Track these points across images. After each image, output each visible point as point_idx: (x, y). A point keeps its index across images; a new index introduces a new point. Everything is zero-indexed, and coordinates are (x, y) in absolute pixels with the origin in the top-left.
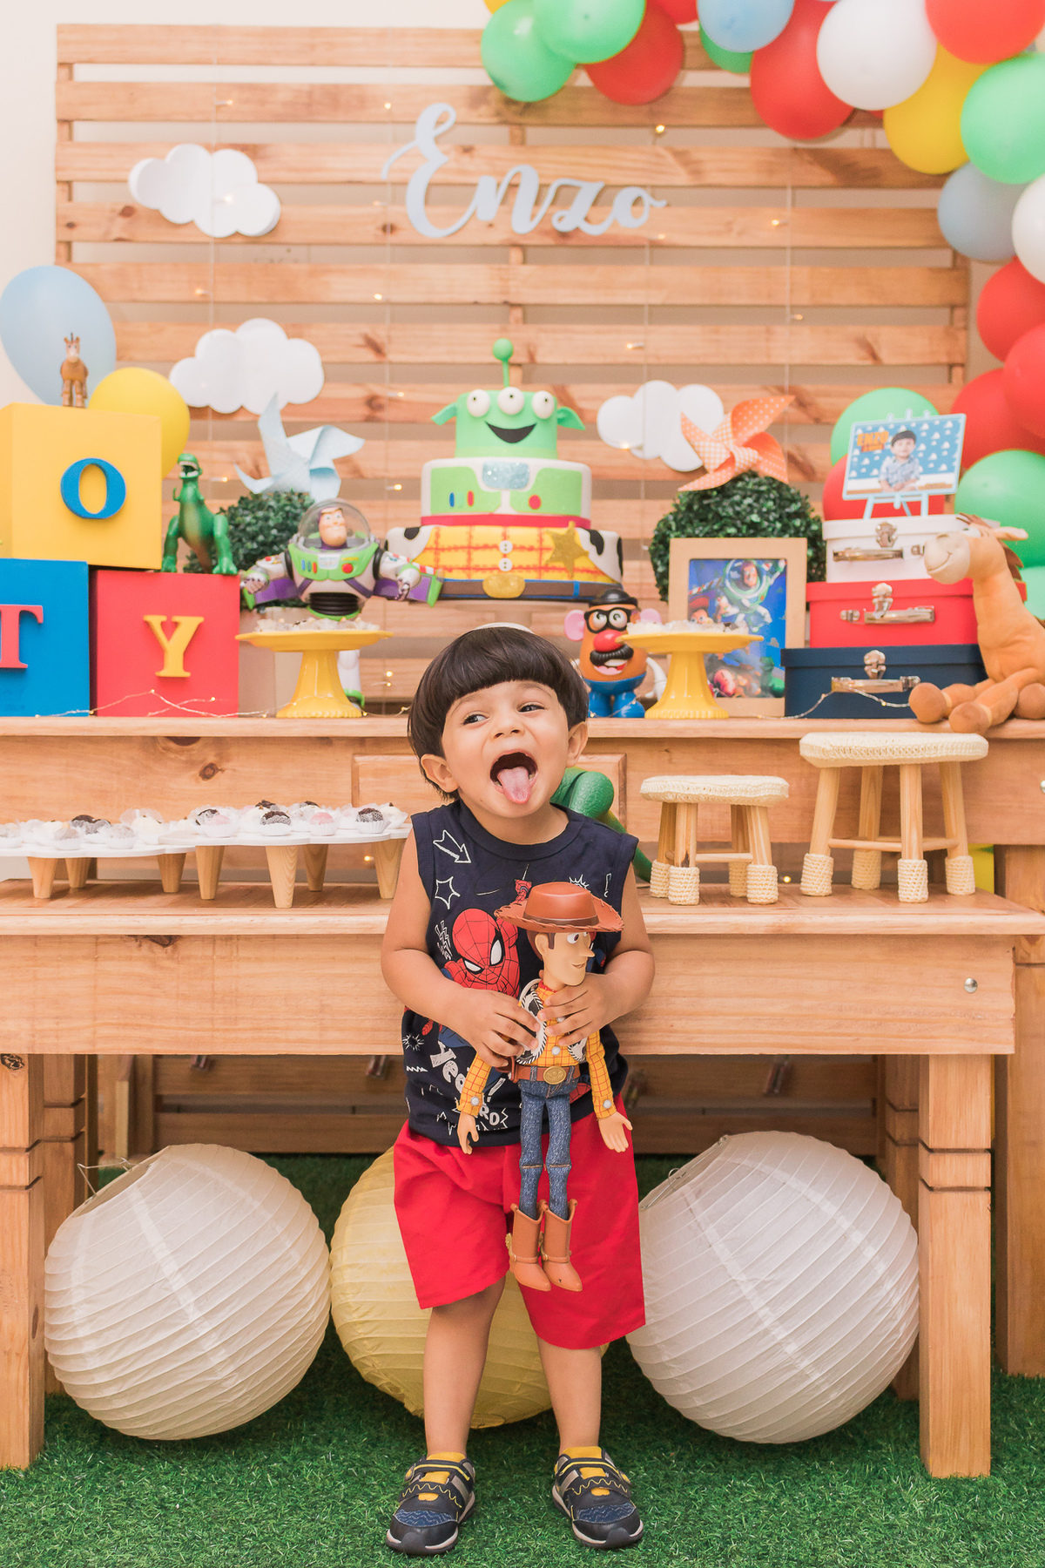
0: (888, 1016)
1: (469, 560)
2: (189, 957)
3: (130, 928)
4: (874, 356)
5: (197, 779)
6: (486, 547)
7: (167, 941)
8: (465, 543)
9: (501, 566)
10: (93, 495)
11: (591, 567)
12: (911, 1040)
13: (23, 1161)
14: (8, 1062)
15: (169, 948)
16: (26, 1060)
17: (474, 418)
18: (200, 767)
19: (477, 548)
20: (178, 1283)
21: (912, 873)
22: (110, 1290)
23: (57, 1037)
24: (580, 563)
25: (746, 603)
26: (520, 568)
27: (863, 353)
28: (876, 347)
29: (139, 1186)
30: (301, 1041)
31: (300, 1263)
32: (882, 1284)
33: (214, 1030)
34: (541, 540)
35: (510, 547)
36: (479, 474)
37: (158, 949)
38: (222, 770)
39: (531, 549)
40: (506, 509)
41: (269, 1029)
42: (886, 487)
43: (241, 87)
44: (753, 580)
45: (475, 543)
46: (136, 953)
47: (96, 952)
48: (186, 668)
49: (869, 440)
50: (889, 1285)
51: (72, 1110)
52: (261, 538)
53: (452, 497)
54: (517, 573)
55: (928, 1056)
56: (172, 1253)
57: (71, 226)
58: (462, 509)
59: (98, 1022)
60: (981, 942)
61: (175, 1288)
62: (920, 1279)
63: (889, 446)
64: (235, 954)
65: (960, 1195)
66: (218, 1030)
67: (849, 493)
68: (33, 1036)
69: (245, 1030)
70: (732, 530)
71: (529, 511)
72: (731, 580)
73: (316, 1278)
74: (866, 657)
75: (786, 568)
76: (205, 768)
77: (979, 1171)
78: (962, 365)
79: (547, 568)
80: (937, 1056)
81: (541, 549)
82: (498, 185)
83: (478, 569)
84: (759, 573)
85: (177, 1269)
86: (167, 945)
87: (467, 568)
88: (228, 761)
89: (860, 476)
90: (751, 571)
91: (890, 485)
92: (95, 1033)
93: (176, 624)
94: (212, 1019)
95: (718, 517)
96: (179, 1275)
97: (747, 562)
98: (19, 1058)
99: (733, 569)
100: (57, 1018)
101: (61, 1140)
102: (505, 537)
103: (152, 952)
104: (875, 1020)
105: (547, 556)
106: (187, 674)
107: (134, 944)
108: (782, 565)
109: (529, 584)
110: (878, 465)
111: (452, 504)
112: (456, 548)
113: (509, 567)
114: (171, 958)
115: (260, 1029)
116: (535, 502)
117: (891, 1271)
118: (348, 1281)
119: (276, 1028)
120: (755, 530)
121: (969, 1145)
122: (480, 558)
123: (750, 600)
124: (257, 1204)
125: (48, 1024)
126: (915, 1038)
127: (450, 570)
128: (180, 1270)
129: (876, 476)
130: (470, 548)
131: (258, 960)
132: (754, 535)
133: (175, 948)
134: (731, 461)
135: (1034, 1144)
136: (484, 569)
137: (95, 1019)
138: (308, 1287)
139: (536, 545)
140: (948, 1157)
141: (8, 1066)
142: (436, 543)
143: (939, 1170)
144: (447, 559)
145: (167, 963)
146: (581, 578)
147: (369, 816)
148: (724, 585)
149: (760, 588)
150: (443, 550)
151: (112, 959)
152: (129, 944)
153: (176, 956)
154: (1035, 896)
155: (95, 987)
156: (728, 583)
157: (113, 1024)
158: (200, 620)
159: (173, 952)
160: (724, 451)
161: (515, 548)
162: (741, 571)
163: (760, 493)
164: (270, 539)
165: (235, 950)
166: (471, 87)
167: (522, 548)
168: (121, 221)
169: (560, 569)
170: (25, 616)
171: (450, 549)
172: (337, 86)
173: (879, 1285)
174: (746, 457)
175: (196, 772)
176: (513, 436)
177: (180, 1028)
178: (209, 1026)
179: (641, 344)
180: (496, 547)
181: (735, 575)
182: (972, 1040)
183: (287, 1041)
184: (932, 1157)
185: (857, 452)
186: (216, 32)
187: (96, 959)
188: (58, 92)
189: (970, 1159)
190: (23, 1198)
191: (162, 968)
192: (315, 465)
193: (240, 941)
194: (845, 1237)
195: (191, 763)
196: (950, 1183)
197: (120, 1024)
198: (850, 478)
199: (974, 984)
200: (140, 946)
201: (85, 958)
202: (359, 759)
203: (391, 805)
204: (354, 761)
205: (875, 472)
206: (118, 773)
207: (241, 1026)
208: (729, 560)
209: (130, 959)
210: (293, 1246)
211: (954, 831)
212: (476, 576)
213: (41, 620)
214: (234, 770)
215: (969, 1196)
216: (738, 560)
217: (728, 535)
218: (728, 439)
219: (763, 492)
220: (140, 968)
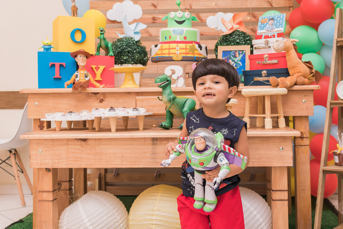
0: (261, 157)
1: (169, 52)
2: (90, 144)
3: (75, 137)
4: (271, 5)
5: (99, 103)
6: (173, 48)
7: (85, 140)
8: (168, 48)
9: (177, 53)
10: (78, 37)
11: (199, 53)
12: (267, 163)
13: (51, 194)
14: (47, 170)
15: (85, 142)
16: (52, 170)
17: (172, 19)
18: (99, 100)
19: (171, 49)
20: (88, 224)
21: (268, 122)
22: (72, 226)
23: (58, 164)
24: (196, 52)
25: (236, 61)
26: (181, 53)
27: (269, 4)
28: (272, 3)
29: (80, 200)
30: (117, 164)
31: (120, 219)
32: (261, 224)
33: (96, 162)
34: (186, 47)
35: (179, 48)
36: (172, 31)
37: (82, 142)
38: (105, 101)
39: (184, 49)
40: (178, 40)
41: (109, 161)
42: (267, 31)
44: (238, 55)
45: (170, 48)
46: (77, 143)
47: (68, 143)
49: (263, 21)
50: (263, 224)
51: (68, 183)
52: (121, 48)
53: (166, 37)
54: (180, 55)
55: (272, 167)
56: (87, 217)
58: (168, 40)
59: (68, 160)
60: (284, 138)
61: (87, 225)
62: (272, 223)
63: (268, 22)
64: (101, 143)
65: (280, 202)
66: (97, 162)
68: (53, 164)
69: (104, 162)
70: (233, 44)
71: (184, 40)
72: (232, 55)
73: (124, 223)
74: (262, 72)
75: (245, 52)
76: (101, 100)
77: (285, 195)
78: (292, 7)
79: (188, 53)
80: (274, 167)
81: (186, 49)
83: (171, 54)
84: (239, 54)
85: (88, 221)
86: (85, 141)
87: (169, 54)
88: (106, 98)
89: (261, 29)
90: (237, 53)
91: (268, 31)
92: (67, 163)
93: (99, 68)
94: (96, 159)
95: (229, 41)
96: (88, 222)
97: (236, 51)
98: (50, 169)
99: (233, 53)
100: (58, 159)
101: (66, 190)
102: (177, 46)
103: (81, 143)
104: (258, 158)
105: (188, 50)
106: (101, 79)
107: (77, 141)
108: (244, 52)
109: (183, 57)
110: (265, 26)
111: (166, 39)
112: (166, 49)
113: (178, 53)
114: (86, 144)
115: (107, 162)
116: (185, 38)
117: (264, 221)
118: (131, 224)
119: (111, 161)
121: (282, 189)
122: (172, 51)
123: (237, 60)
124: (109, 205)
125: (56, 161)
126: (268, 162)
127: (165, 54)
128: (89, 221)
129: (265, 29)
130: (169, 49)
131: (107, 145)
132: (238, 45)
133: (87, 142)
134: (232, 28)
135: (304, 190)
136: (173, 54)
137: (67, 159)
138: (122, 225)
139: (185, 48)
140: (277, 192)
141: (47, 171)
142: (162, 48)
143: (276, 196)
144: (164, 52)
145: (85, 146)
146: (196, 56)
147: (135, 110)
148: (231, 57)
149: (239, 57)
150: (163, 49)
151: (72, 145)
152: (75, 141)
153: (87, 144)
154: (302, 129)
155: (67, 151)
156: (232, 57)
157: (72, 161)
158: (105, 66)
159: (86, 143)
160: (231, 25)
161: (180, 49)
162: (235, 54)
163: (239, 35)
164: (124, 48)
165: (101, 142)
167: (182, 49)
169: (191, 54)
170: (61, 66)
171: (165, 49)
173: (260, 224)
174: (236, 27)
175: (98, 101)
176: (180, 23)
177: (88, 162)
178: (95, 161)
179: (216, 4)
180: (175, 48)
181: (233, 54)
182: (282, 163)
183: (114, 164)
184: (273, 192)
185: (260, 24)
187: (68, 145)
189: (283, 193)
190: (51, 203)
191: (83, 147)
192: (136, 31)
193: (102, 140)
194: (252, 212)
195: (97, 99)
196: (278, 199)
197: (73, 161)
199: (282, 149)
200: (78, 141)
201: (65, 144)
202: (137, 97)
203: (142, 107)
204: (136, 98)
205: (265, 28)
206: (80, 102)
207: (103, 161)
208: (232, 51)
209: (76, 144)
210: (118, 215)
211: (280, 112)
212: (171, 55)
213: (65, 66)
214: (108, 101)
215: (282, 202)
216: (234, 51)
217: (232, 45)
218: (232, 23)
219: (240, 35)
220: (78, 147)
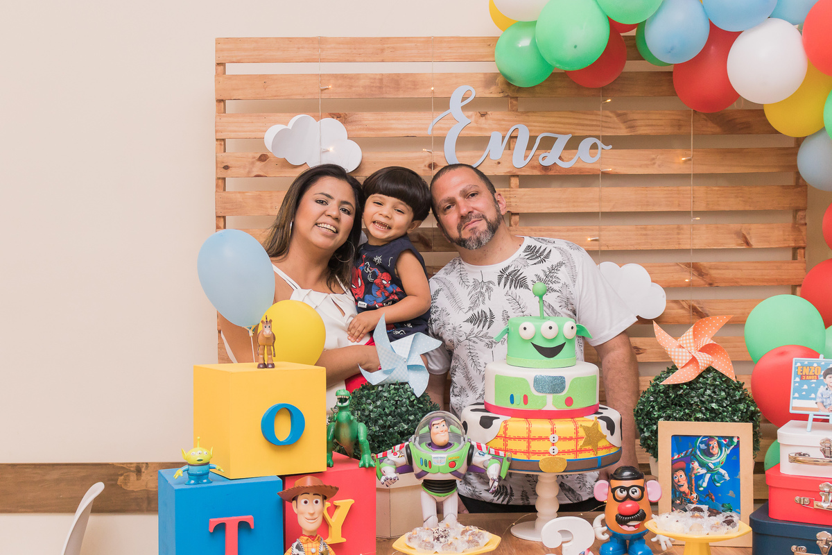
1: (529, 446)
4: (747, 243)
6: (540, 438)
8: (526, 436)
9: (551, 452)
10: (283, 429)
11: (608, 444)
17: (524, 340)
19: (534, 439)
24: (601, 444)
25: (712, 466)
26: (564, 452)
27: (740, 241)
28: (748, 237)
34: (577, 432)
35: (556, 439)
36: (531, 383)
39: (571, 439)
40: (550, 407)
42: (822, 408)
43: (336, 76)
44: (716, 450)
45: (532, 435)
48: (343, 536)
49: (806, 371)
52: (381, 422)
53: (512, 397)
54: (561, 456)
57: (226, 168)
58: (519, 405)
63: (822, 378)
67: (794, 408)
70: (699, 415)
71: (565, 408)
72: (700, 450)
74: (818, 535)
75: (738, 442)
78: (804, 248)
79: (581, 451)
81: (577, 439)
82: (504, 138)
83: (534, 453)
84: (720, 445)
87: (527, 452)
89: (801, 398)
90: (714, 444)
91: (825, 406)
93: (336, 507)
95: (689, 405)
97: (711, 438)
99: (701, 443)
102: (553, 431)
105: (581, 443)
106: (344, 540)
108: (735, 440)
109: (569, 462)
110: (815, 391)
111: (512, 401)
112: (519, 438)
113: (556, 452)
116: (569, 401)
120: (714, 416)
122: (536, 446)
123: (714, 464)
127: (516, 453)
129: (814, 399)
130: (529, 439)
132: (713, 419)
134: (694, 360)
136: (539, 453)
139: (574, 436)
142: (505, 433)
144: (512, 445)
146: (601, 453)
148: (696, 453)
149: (720, 457)
150: (510, 438)
156: (698, 453)
158: (351, 501)
160: (688, 354)
161: (560, 439)
162: (708, 445)
163: (716, 386)
164: (388, 423)
166: (485, 74)
167: (565, 439)
168: (259, 164)
169: (589, 450)
170: (243, 525)
171: (515, 439)
172: (398, 75)
174: (704, 360)
176: (550, 352)
179: (597, 238)
180: (547, 438)
181: (703, 446)
185: (798, 379)
186: (321, 41)
188: (217, 82)
192: (410, 363)
198: (794, 398)
205: (813, 396)
208: (700, 436)
212: (534, 458)
213: (252, 527)
216: (705, 437)
217: (697, 419)
218: (690, 346)
219: (717, 385)
